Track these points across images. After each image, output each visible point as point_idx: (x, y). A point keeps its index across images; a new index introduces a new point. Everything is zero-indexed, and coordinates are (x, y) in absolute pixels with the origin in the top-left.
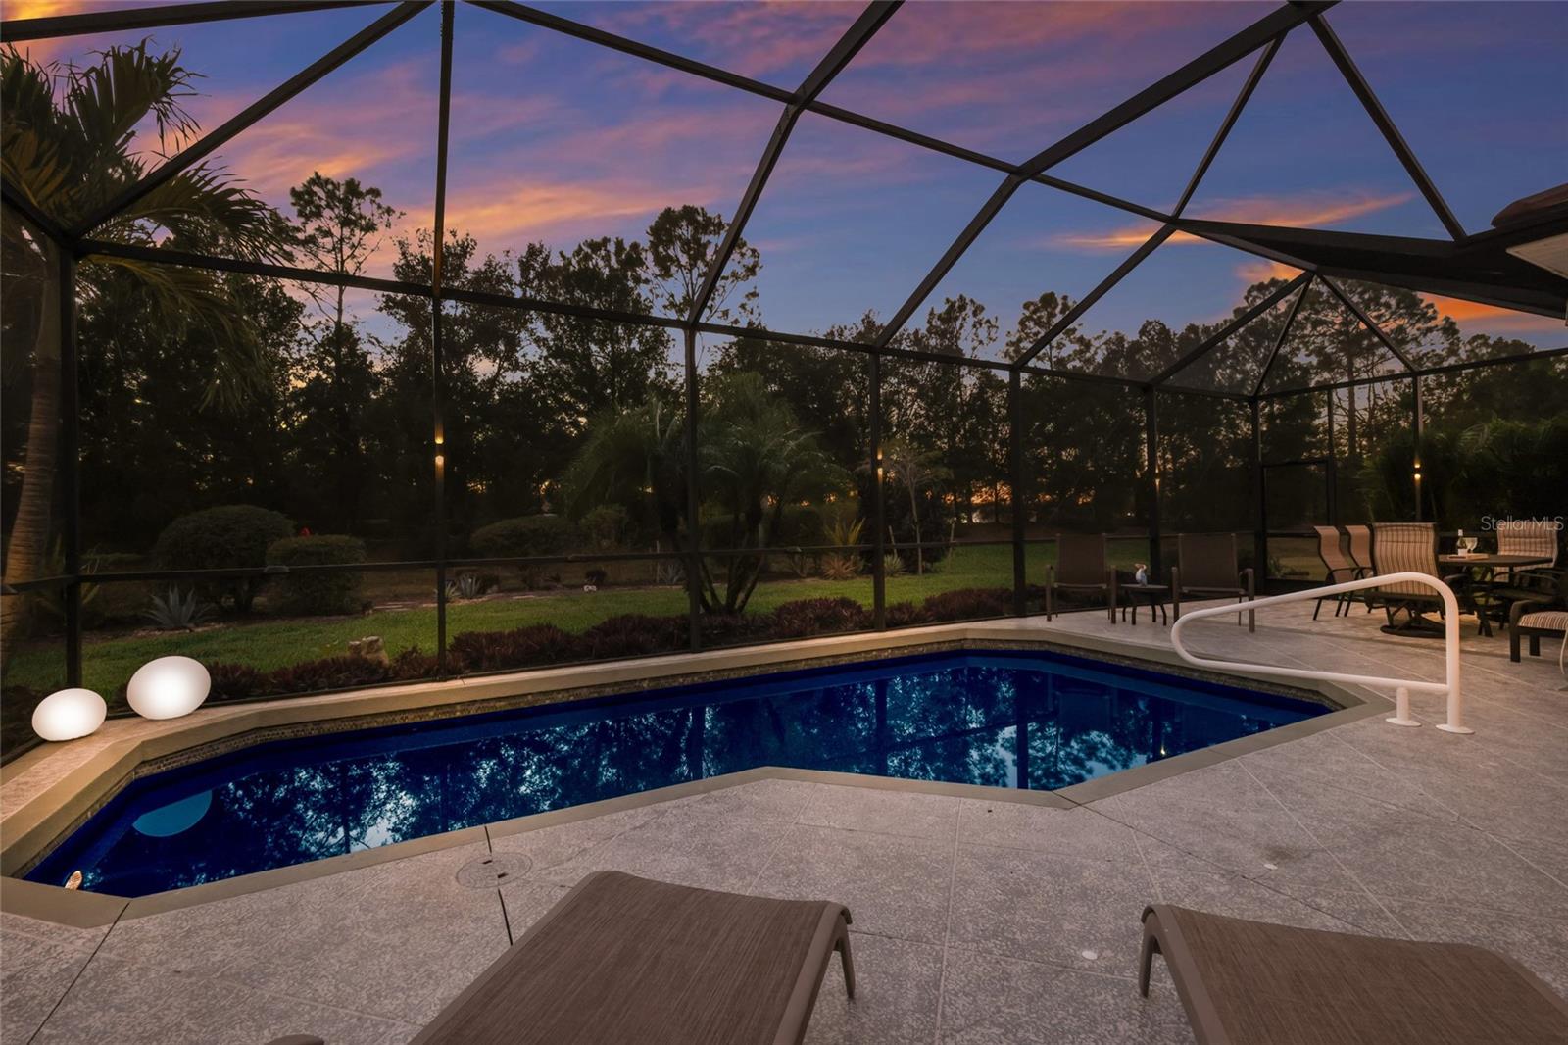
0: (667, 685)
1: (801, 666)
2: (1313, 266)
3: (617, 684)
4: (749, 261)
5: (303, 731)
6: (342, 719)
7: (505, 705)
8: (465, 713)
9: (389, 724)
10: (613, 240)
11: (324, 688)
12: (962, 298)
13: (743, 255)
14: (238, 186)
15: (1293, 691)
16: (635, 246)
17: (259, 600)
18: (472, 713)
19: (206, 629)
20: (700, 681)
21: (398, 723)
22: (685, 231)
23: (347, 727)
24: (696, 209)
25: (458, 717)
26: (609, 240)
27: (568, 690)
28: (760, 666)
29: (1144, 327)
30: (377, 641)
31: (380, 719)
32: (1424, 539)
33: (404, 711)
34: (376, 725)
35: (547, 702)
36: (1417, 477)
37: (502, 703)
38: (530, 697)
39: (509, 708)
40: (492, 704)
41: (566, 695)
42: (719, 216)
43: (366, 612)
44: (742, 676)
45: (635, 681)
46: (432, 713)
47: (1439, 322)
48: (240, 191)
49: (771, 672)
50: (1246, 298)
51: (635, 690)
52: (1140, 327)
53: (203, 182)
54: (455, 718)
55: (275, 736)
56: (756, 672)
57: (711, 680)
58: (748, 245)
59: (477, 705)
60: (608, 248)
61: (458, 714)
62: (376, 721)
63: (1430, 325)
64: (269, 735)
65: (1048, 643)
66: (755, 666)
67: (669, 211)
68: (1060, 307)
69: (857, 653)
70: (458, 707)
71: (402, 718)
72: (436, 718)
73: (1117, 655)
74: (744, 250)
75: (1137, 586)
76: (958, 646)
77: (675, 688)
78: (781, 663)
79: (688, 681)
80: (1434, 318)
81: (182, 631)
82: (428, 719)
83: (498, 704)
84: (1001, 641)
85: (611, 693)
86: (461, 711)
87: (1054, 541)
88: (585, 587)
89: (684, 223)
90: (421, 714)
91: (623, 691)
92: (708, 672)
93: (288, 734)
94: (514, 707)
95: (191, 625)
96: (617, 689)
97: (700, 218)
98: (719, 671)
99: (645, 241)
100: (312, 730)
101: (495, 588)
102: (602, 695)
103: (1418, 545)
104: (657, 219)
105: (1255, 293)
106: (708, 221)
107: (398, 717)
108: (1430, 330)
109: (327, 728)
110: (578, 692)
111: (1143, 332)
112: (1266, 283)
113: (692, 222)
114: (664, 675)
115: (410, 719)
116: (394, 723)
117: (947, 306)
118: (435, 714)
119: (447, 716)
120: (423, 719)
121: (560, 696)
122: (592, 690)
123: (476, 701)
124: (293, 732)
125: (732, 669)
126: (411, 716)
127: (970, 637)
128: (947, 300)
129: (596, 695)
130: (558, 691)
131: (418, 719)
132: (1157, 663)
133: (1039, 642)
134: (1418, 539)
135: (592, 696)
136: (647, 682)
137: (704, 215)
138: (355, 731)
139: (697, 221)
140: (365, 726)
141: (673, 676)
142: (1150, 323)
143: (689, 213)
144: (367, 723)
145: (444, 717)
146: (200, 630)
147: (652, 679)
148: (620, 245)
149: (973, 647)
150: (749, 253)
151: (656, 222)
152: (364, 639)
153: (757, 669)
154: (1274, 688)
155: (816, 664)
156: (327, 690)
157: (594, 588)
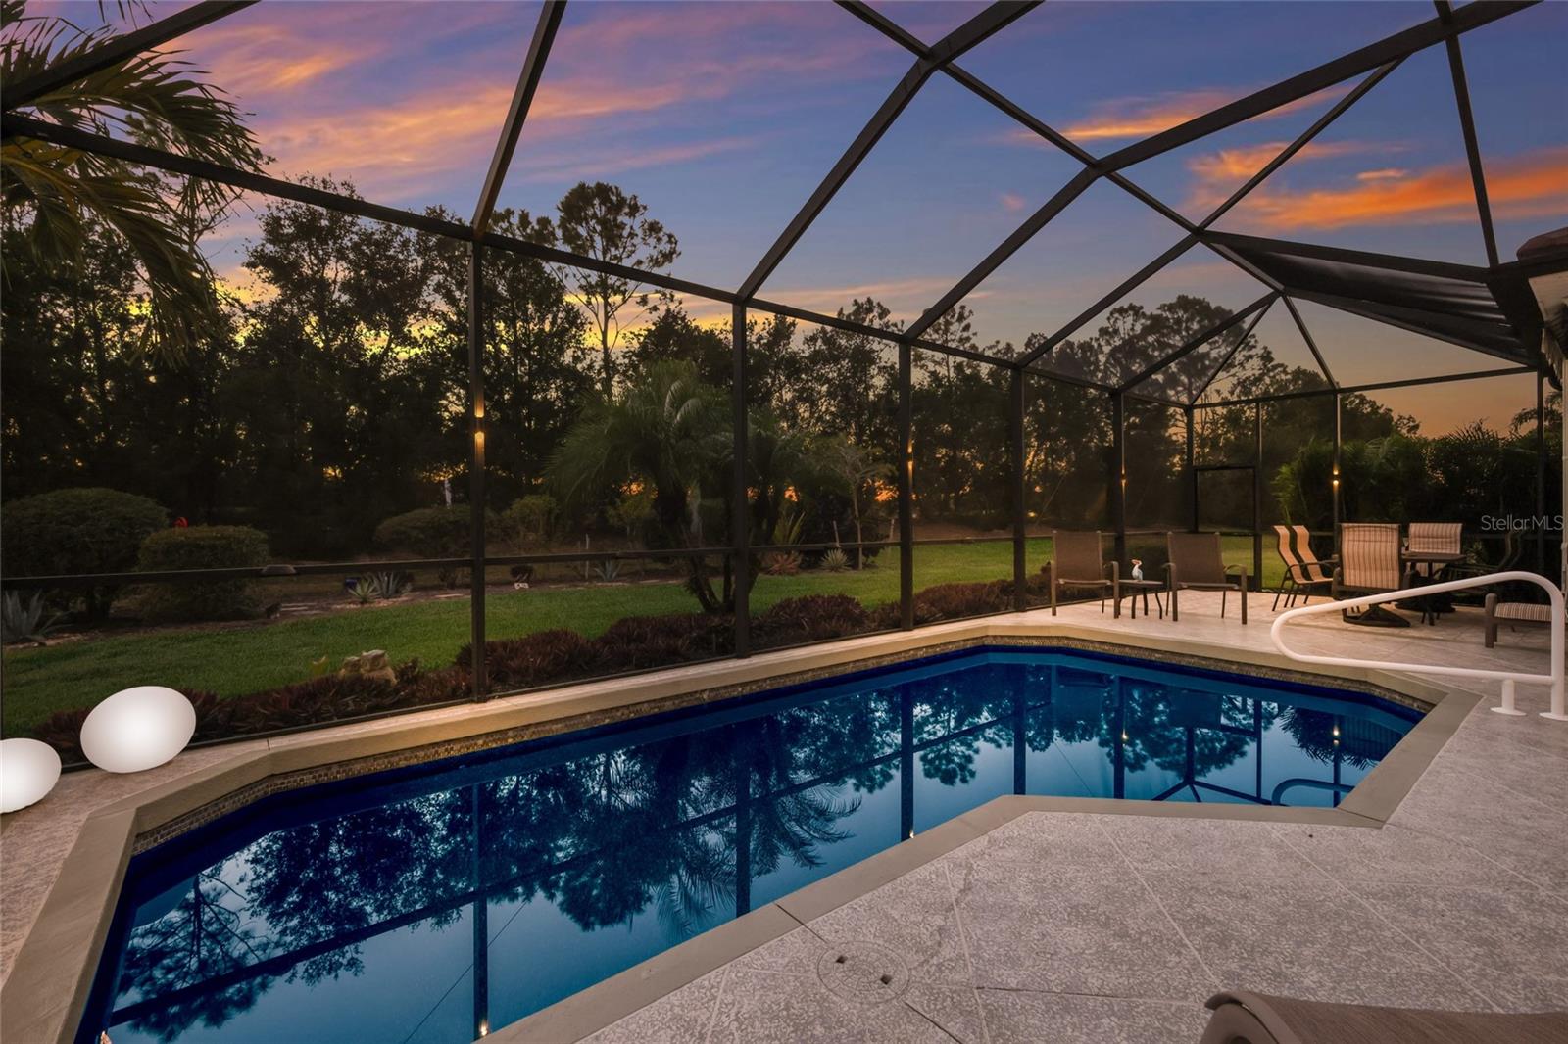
0: (727, 696)
1: (849, 669)
2: (1280, 287)
3: (677, 697)
4: (666, 247)
5: (326, 775)
6: (375, 757)
7: (562, 728)
8: (518, 740)
9: (431, 759)
10: (518, 213)
11: (331, 718)
12: (869, 301)
13: (659, 240)
14: (195, 79)
15: (1339, 682)
16: (544, 222)
17: (122, 604)
18: (526, 739)
19: (60, 641)
20: (758, 690)
21: (442, 757)
22: (599, 209)
23: (381, 766)
24: (611, 188)
25: (511, 745)
26: (513, 213)
27: (627, 707)
28: (813, 670)
29: (1030, 340)
30: (382, 656)
31: (422, 754)
32: (1389, 538)
33: (449, 742)
34: (415, 761)
35: (607, 721)
36: (1336, 483)
37: (559, 725)
38: (588, 717)
39: (566, 730)
40: (547, 727)
41: (626, 712)
42: (635, 197)
43: (273, 617)
44: (797, 682)
45: (696, 692)
46: (481, 742)
47: (1259, 350)
48: (201, 87)
49: (823, 676)
50: (1109, 319)
51: (696, 703)
52: (1026, 340)
53: (146, 66)
54: (507, 747)
55: (292, 783)
56: (809, 677)
57: (768, 687)
58: (664, 230)
59: (532, 729)
60: (511, 220)
61: (510, 741)
62: (416, 757)
63: (1251, 352)
64: (283, 784)
65: (1067, 638)
66: (807, 671)
67: (582, 187)
68: (957, 316)
69: (896, 654)
70: (510, 733)
71: (446, 750)
72: (485, 748)
73: (1146, 649)
74: (661, 235)
75: (1135, 581)
76: (978, 643)
77: (734, 698)
78: (831, 667)
79: (747, 690)
80: (1255, 347)
81: (27, 645)
82: (476, 749)
83: (554, 727)
84: (1021, 637)
85: (673, 708)
86: (513, 738)
87: (1050, 538)
88: (516, 584)
89: (596, 202)
90: (468, 744)
91: (685, 705)
92: (765, 680)
93: (308, 780)
94: (572, 730)
95: (39, 637)
96: (677, 702)
97: (614, 198)
98: (775, 677)
99: (555, 217)
100: (338, 772)
101: (409, 586)
102: (662, 710)
103: (1383, 544)
104: (567, 194)
105: (1116, 315)
106: (622, 201)
107: (442, 750)
108: (1251, 357)
109: (358, 769)
110: (638, 707)
111: (1028, 344)
112: (1126, 307)
113: (605, 199)
114: (724, 684)
115: (456, 751)
116: (437, 757)
117: (855, 307)
118: (485, 743)
119: (499, 744)
120: (471, 750)
121: (619, 714)
122: (652, 705)
123: (530, 725)
124: (314, 777)
125: (787, 675)
126: (456, 747)
127: (990, 633)
128: (856, 302)
129: (656, 710)
130: (617, 709)
131: (465, 751)
132: (1192, 656)
133: (1058, 637)
134: (1378, 538)
135: (652, 712)
136: (707, 693)
137: (619, 194)
138: (392, 770)
139: (611, 201)
140: (403, 764)
141: (733, 686)
142: (1035, 336)
143: (603, 191)
144: (405, 759)
145: (494, 746)
146: (50, 643)
147: (712, 690)
148: (525, 219)
149: (994, 643)
150: (666, 239)
151: (567, 197)
152: (364, 654)
153: (811, 674)
154: (1319, 679)
155: (862, 667)
156: (336, 720)
157: (526, 585)
